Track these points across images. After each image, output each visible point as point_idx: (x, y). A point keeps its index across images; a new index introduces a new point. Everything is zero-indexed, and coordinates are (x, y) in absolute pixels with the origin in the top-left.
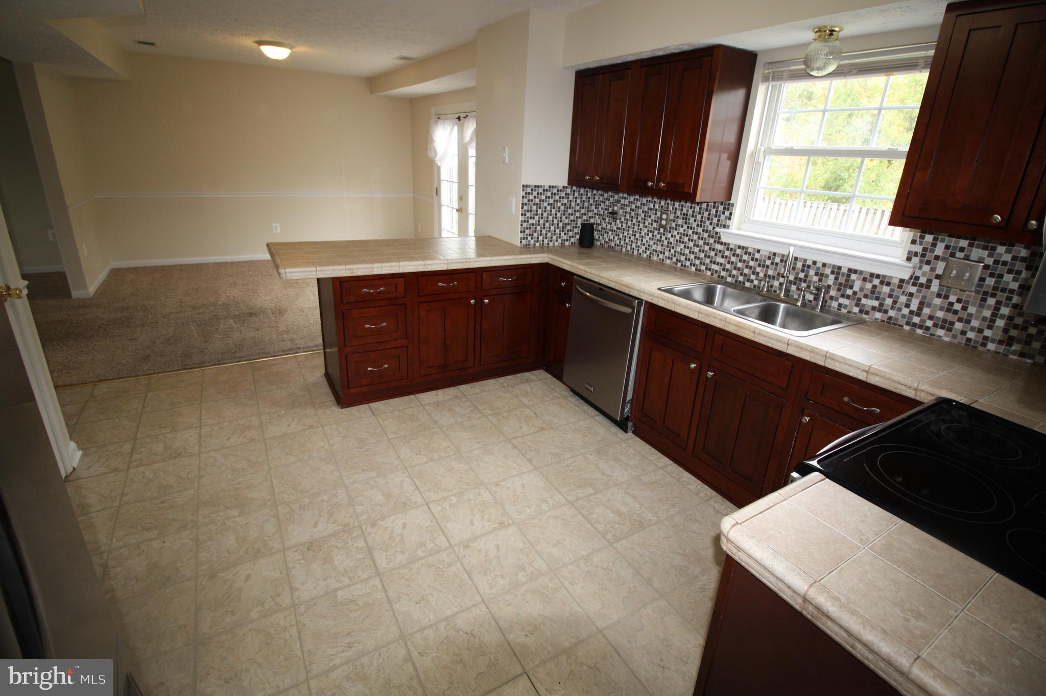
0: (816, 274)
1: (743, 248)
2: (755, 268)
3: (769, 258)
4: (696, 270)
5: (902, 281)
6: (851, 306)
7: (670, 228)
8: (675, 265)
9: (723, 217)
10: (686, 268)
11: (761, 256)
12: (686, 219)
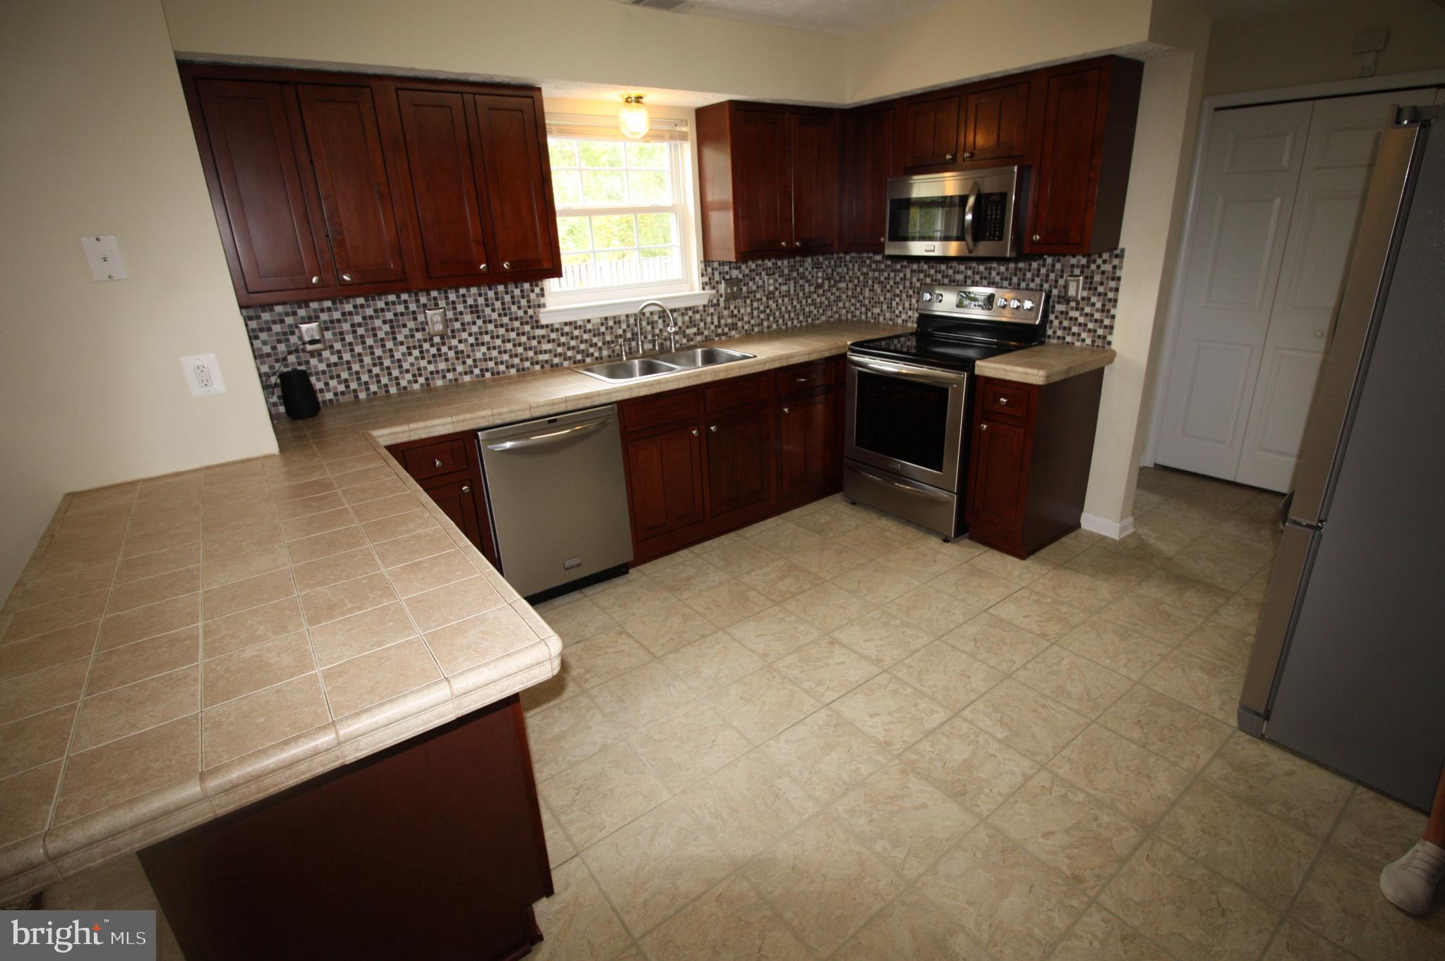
0: (648, 324)
1: (571, 323)
2: (591, 340)
3: (602, 324)
4: (518, 370)
5: (704, 306)
6: (681, 340)
7: (453, 331)
8: (481, 379)
9: (533, 296)
10: (501, 375)
11: (593, 325)
12: (477, 312)
